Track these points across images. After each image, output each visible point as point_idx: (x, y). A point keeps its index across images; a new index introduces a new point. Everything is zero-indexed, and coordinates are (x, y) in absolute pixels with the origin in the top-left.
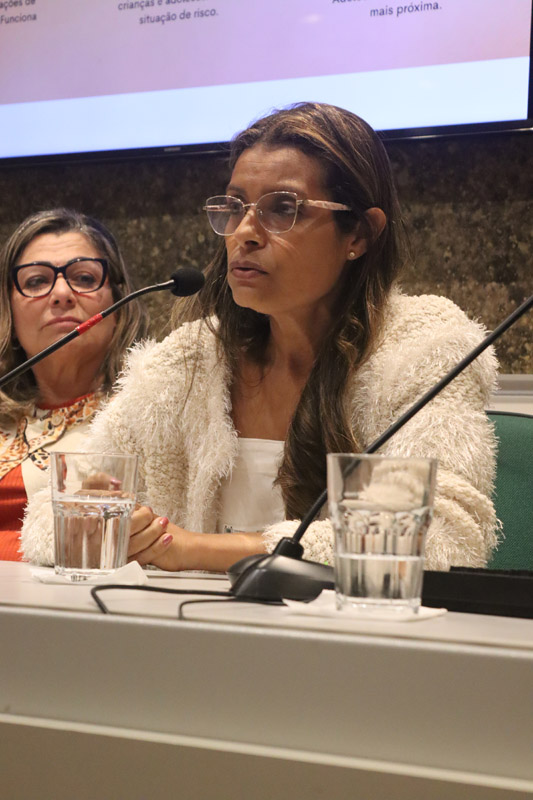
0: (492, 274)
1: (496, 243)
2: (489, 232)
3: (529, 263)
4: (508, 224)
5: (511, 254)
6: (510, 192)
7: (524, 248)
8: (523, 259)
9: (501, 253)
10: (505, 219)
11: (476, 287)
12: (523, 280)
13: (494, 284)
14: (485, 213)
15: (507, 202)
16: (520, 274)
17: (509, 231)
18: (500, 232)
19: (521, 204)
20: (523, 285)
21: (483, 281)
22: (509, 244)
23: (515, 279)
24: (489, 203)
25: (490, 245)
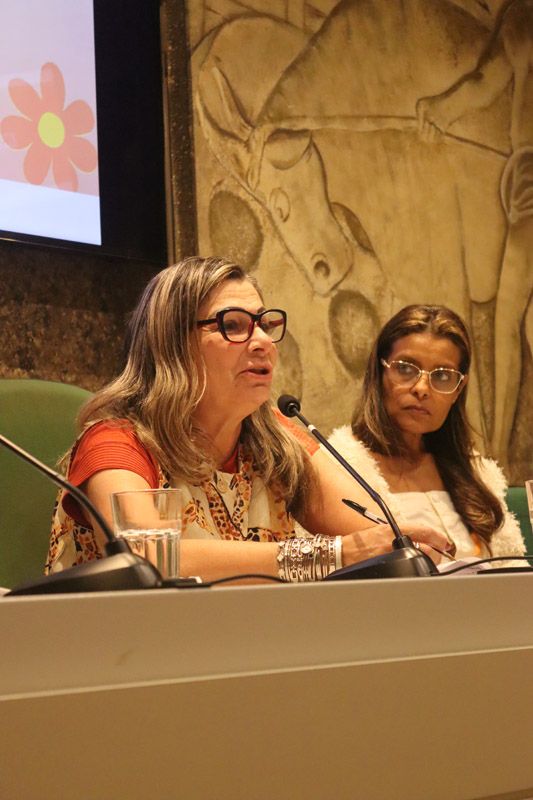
0: (17, 361)
1: (19, 336)
2: (13, 326)
3: (42, 355)
4: (26, 321)
5: (29, 346)
6: (26, 295)
7: (37, 342)
8: (38, 352)
9: (23, 344)
10: (23, 317)
11: (7, 371)
12: (39, 369)
13: (19, 370)
14: (10, 309)
15: (24, 303)
16: (36, 363)
17: (26, 326)
18: (20, 326)
19: (34, 306)
20: (39, 373)
21: (12, 366)
22: (28, 338)
23: (33, 367)
24: (12, 302)
25: (14, 337)
